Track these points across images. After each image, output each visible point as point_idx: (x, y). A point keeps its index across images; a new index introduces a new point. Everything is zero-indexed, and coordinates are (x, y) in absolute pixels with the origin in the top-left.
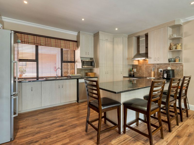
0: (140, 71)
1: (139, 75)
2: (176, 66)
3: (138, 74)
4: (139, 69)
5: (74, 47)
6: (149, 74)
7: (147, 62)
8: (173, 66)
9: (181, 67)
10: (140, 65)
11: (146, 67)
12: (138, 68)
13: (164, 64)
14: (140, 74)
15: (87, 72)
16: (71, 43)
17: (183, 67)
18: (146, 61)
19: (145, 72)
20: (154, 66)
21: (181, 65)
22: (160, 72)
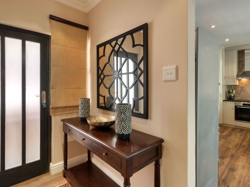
0: (242, 93)
1: (240, 98)
3: (238, 97)
4: (239, 91)
10: (241, 85)
12: (239, 89)
14: (243, 96)
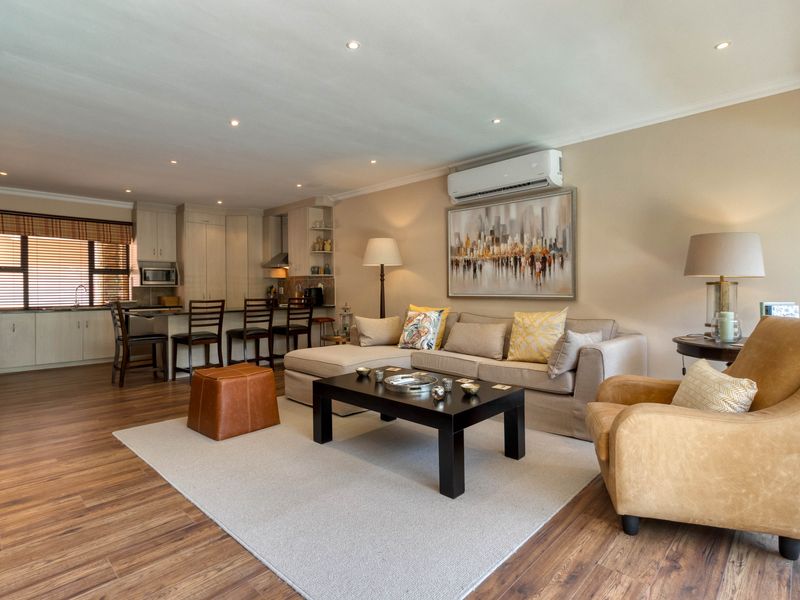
5: (122, 236)
15: (161, 294)
16: (114, 228)
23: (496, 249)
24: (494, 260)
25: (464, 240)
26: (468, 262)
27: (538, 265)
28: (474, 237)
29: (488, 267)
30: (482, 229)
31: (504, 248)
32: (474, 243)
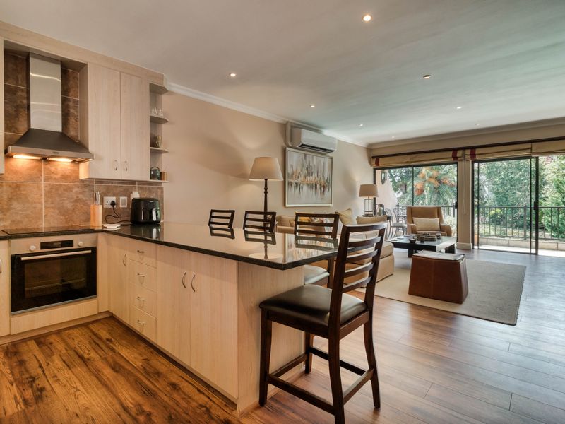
0: (15, 205)
2: (150, 191)
6: (63, 215)
7: (53, 169)
8: (141, 188)
9: (159, 192)
11: (47, 189)
13: (119, 183)
14: (18, 218)
17: (162, 192)
18: (48, 166)
19: (46, 207)
20: (86, 186)
21: (159, 188)
22: (111, 207)
23: (308, 178)
24: (308, 185)
25: (295, 170)
26: (296, 184)
27: (322, 189)
28: (299, 170)
29: (305, 188)
30: (303, 166)
31: (311, 179)
32: (299, 173)
